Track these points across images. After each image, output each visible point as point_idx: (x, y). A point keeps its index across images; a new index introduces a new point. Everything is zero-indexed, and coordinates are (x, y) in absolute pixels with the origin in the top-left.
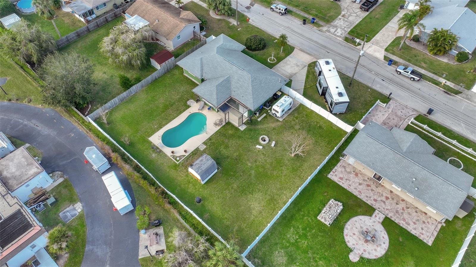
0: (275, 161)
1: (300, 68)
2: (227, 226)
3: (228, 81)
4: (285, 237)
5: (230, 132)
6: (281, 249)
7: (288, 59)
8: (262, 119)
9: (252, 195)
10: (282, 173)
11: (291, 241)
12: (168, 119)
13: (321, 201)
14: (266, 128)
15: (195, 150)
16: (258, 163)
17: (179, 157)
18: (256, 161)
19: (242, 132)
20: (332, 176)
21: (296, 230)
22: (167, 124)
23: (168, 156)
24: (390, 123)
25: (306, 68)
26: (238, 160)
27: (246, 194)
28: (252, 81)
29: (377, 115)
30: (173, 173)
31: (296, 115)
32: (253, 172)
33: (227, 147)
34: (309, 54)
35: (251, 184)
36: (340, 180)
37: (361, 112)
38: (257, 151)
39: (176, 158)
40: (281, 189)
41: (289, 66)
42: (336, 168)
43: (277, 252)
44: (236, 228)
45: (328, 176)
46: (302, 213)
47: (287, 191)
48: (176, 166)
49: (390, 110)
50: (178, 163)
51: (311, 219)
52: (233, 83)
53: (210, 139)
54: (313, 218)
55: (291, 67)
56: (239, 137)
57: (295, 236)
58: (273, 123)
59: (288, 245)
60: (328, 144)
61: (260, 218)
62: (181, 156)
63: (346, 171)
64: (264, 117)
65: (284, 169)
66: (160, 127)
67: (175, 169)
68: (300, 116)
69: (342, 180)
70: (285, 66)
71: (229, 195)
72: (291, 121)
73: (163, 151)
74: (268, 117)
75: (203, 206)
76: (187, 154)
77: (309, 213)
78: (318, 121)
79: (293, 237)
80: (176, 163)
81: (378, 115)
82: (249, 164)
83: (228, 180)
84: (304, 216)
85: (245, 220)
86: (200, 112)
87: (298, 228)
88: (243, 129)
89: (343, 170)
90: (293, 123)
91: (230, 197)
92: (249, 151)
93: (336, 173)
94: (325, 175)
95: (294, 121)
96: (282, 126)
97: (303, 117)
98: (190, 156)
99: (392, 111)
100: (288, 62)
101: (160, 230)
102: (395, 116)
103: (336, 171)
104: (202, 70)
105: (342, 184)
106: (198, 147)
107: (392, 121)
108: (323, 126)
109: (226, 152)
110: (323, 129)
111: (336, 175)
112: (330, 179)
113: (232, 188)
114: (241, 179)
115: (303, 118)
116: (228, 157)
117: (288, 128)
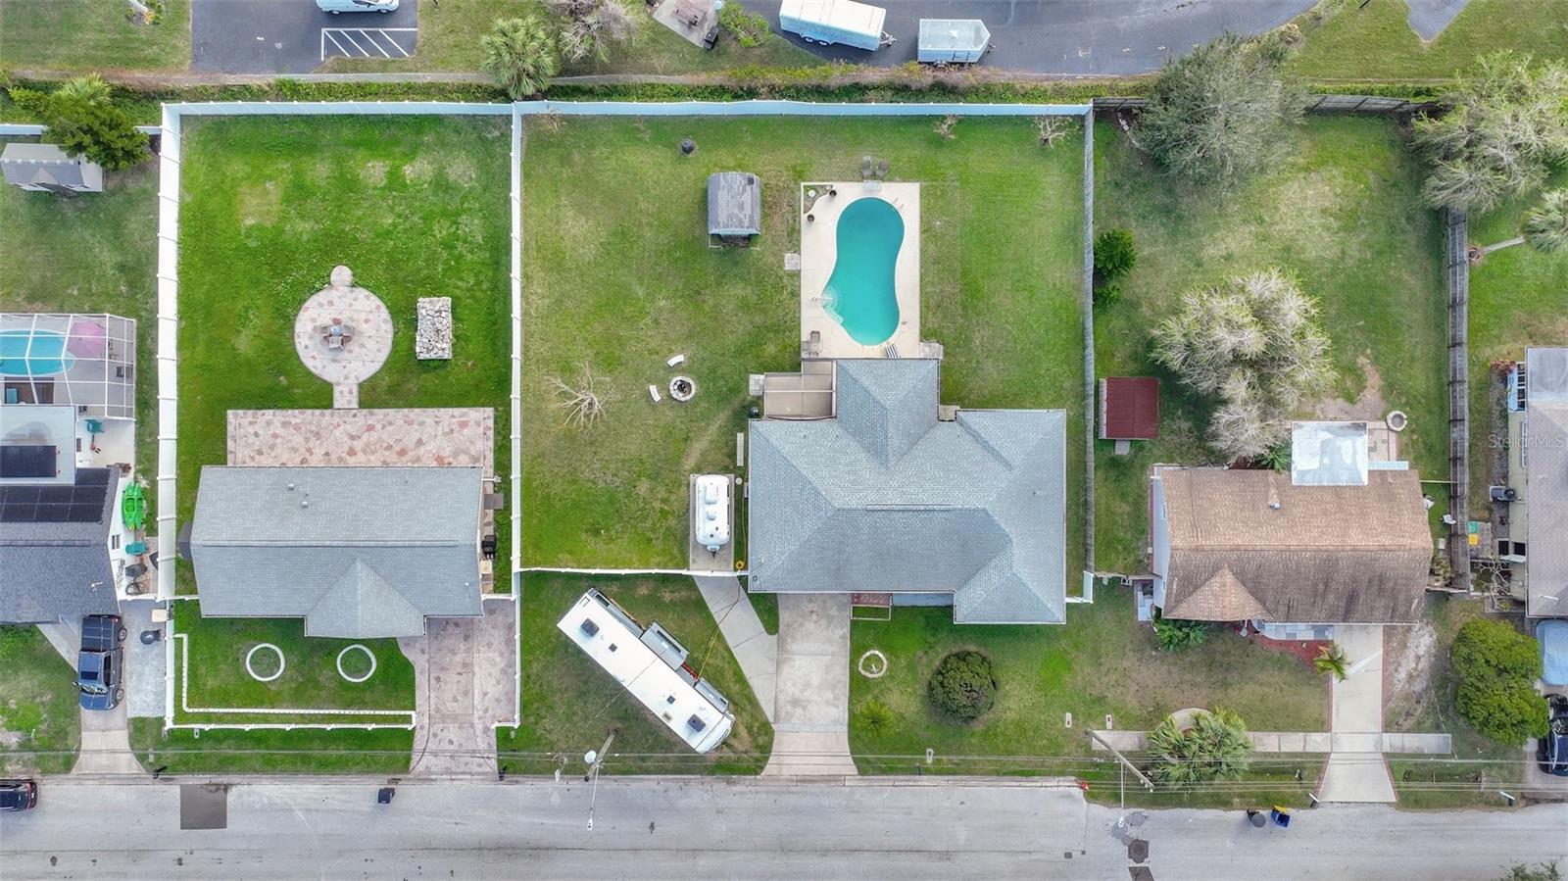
0: (620, 357)
1: (782, 698)
2: (593, 147)
3: (878, 451)
4: (481, 214)
5: (771, 349)
6: (472, 189)
7: (841, 708)
8: (735, 444)
9: (601, 244)
10: (585, 339)
11: (465, 217)
12: (934, 264)
13: (467, 340)
14: (708, 425)
15: (799, 241)
16: (649, 322)
17: (814, 200)
18: (656, 322)
19: (748, 372)
20: (486, 416)
21: (471, 243)
22: (923, 252)
23: (838, 181)
24: (457, 678)
25: (770, 715)
26: (695, 295)
27: (615, 234)
28: (818, 493)
29: (498, 682)
30: (789, 156)
31: (672, 522)
32: (640, 292)
33: (744, 306)
34: (805, 780)
35: (622, 263)
36: (463, 419)
37: (538, 660)
38: (673, 348)
39: (817, 192)
40: (559, 302)
41: (816, 681)
42: (491, 444)
43: (473, 176)
44: (576, 157)
45: (492, 409)
46: (484, 287)
47: (545, 307)
48: (800, 175)
49: (479, 727)
50: (803, 184)
51: (458, 288)
52: (863, 456)
53: (795, 294)
54: (458, 292)
55: (807, 685)
56: (740, 352)
57: (464, 231)
58: (703, 454)
59: (466, 205)
60: (548, 495)
61: (548, 211)
62: (813, 205)
63: (466, 452)
64: (735, 454)
65: (589, 351)
66: (926, 230)
67: (794, 168)
68: (661, 526)
69: (459, 422)
70: (826, 673)
71: (643, 205)
72: (671, 492)
73: (857, 184)
74: (727, 461)
75: (672, 146)
76: (804, 217)
77: (473, 297)
78: (612, 546)
79: (466, 226)
80: (803, 181)
81: (495, 682)
82: (662, 303)
83: (672, 236)
84: (478, 283)
85: (575, 185)
86: (884, 345)
87: (471, 252)
88: (751, 382)
89: (473, 451)
90: (662, 493)
91: (637, 204)
92: (690, 336)
93: (481, 430)
94: (500, 408)
95: (664, 501)
96: (678, 463)
97: (653, 530)
98: (795, 221)
99: (472, 726)
100: (829, 695)
101: (697, 38)
102: (458, 715)
103: (485, 434)
104: (976, 437)
105: (455, 414)
106: (800, 254)
107: (455, 687)
108: (592, 540)
109: (733, 292)
110: (586, 532)
111: (478, 424)
112: (483, 405)
113: (651, 225)
114: (649, 256)
115: (648, 524)
116: (719, 284)
117: (661, 468)
